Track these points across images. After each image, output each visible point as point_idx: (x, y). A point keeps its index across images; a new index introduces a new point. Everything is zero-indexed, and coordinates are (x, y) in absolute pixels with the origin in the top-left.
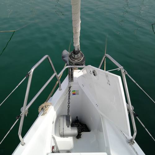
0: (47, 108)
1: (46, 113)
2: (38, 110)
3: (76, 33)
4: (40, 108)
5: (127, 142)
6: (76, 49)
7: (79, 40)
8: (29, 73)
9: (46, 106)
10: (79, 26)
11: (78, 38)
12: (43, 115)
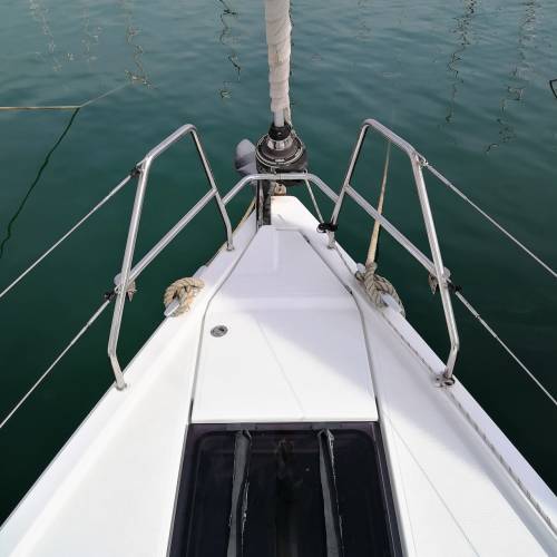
0: (191, 294)
1: (187, 307)
2: (163, 298)
3: (278, 64)
4: (170, 292)
5: (432, 379)
6: (279, 123)
7: (287, 90)
8: (140, 167)
9: (185, 288)
10: (285, 40)
11: (283, 82)
12: (174, 315)
